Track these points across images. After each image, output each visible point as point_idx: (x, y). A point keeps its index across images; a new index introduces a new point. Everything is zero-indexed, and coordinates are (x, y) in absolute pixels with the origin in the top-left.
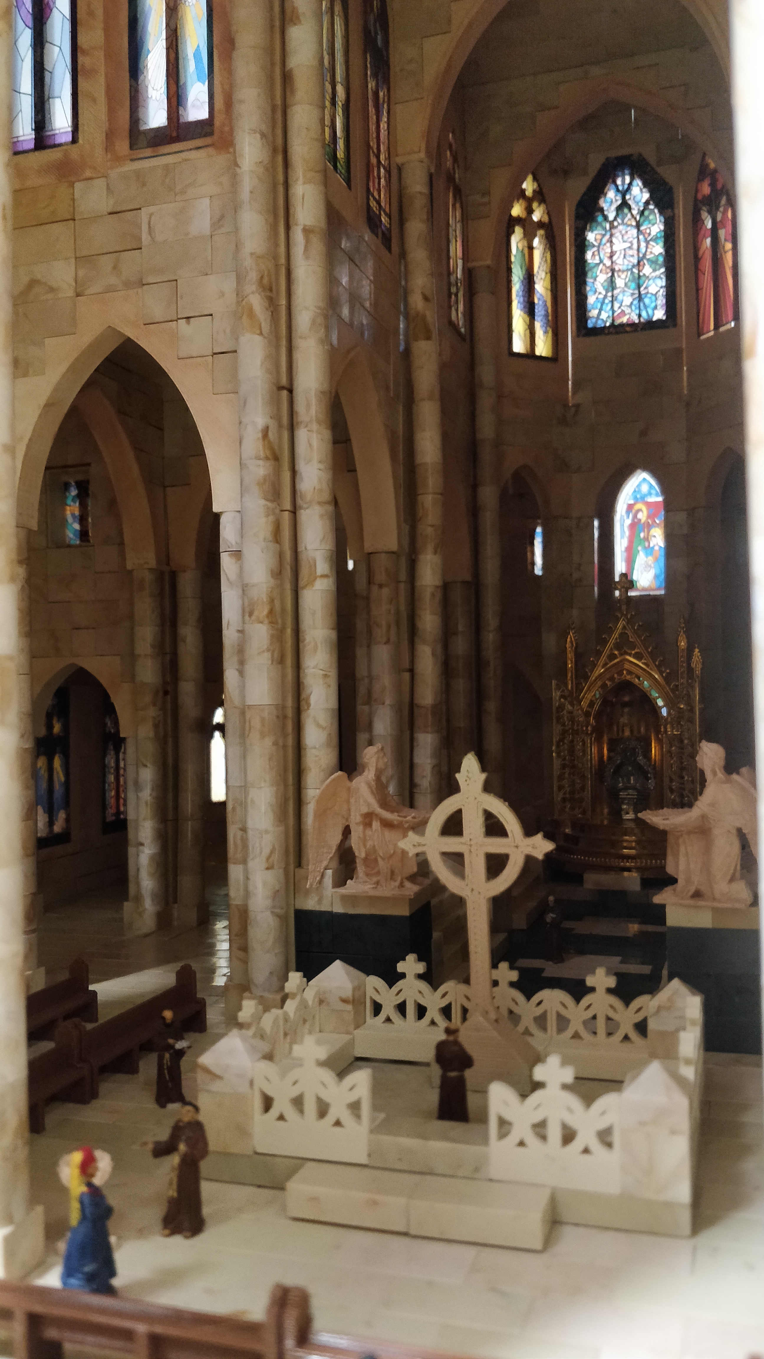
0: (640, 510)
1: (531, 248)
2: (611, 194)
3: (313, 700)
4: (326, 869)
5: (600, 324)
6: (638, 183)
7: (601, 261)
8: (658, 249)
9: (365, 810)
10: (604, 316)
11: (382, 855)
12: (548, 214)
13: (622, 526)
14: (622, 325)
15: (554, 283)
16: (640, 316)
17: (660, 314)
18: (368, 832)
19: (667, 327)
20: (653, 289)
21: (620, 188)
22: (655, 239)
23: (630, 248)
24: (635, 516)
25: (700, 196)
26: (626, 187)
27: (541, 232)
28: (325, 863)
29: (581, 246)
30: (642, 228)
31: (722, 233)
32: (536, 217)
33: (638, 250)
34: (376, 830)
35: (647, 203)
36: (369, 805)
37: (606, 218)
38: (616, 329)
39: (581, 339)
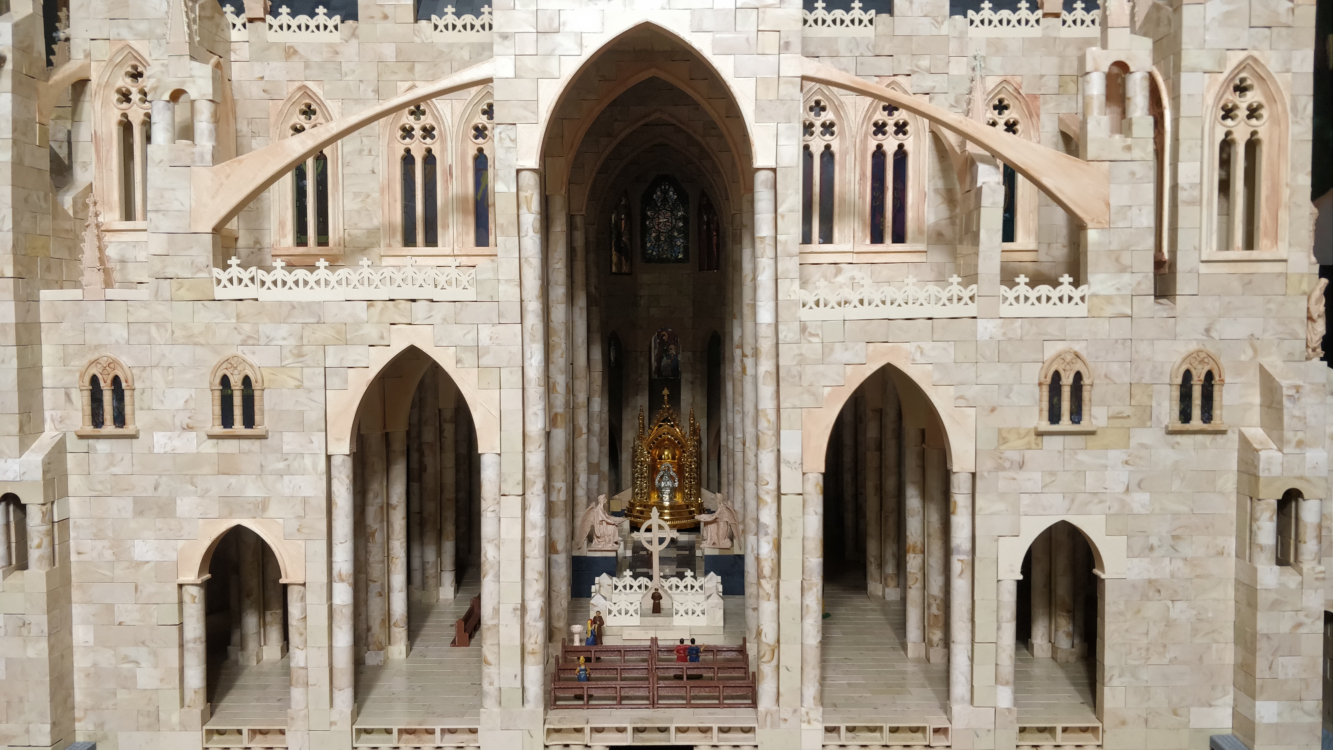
0: (664, 335)
2: (659, 193)
6: (672, 189)
7: (654, 227)
9: (601, 519)
10: (654, 253)
11: (606, 534)
13: (655, 342)
16: (671, 256)
18: (601, 527)
20: (678, 243)
22: (680, 219)
23: (668, 221)
24: (662, 338)
28: (584, 539)
29: (644, 217)
30: (673, 213)
31: (712, 225)
33: (672, 223)
34: (604, 526)
35: (676, 200)
36: (602, 517)
37: (656, 205)
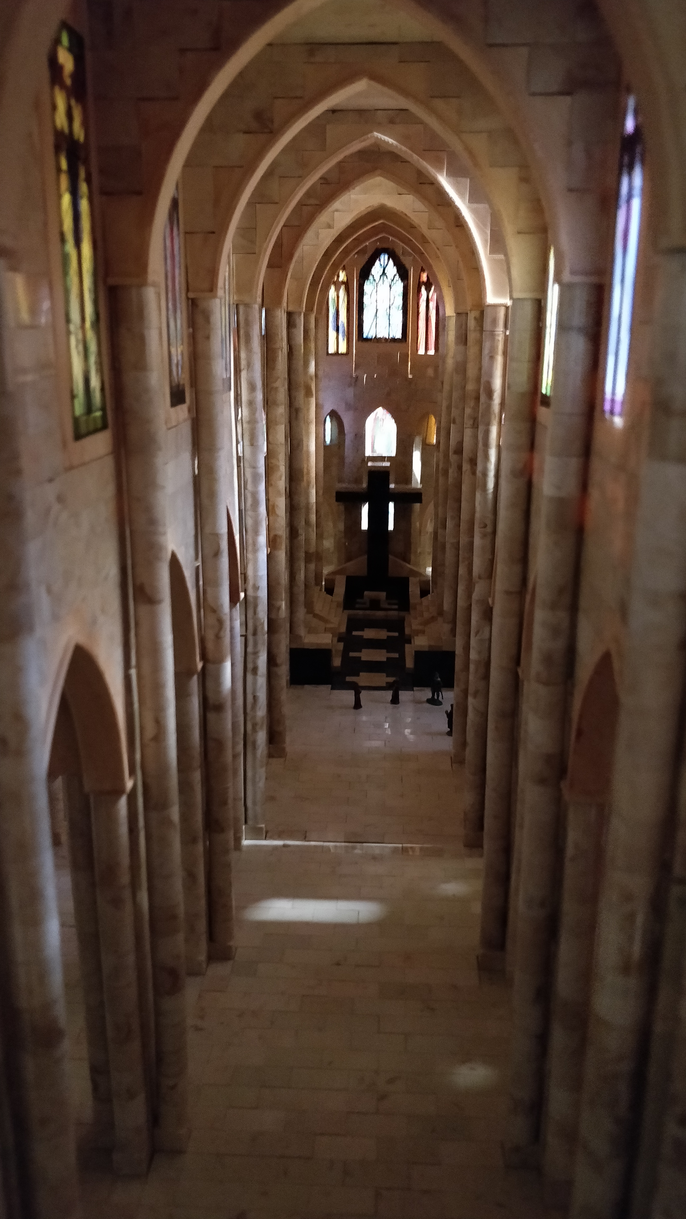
1: (338, 297)
2: (378, 266)
5: (370, 337)
6: (391, 263)
7: (371, 303)
8: (399, 301)
10: (372, 333)
12: (347, 276)
14: (380, 338)
15: (348, 314)
16: (389, 335)
17: (399, 335)
19: (403, 342)
20: (396, 321)
21: (383, 266)
22: (398, 295)
23: (386, 298)
25: (421, 280)
26: (385, 266)
27: (343, 287)
29: (361, 291)
30: (392, 288)
32: (341, 279)
33: (390, 300)
35: (395, 275)
37: (374, 280)
38: (377, 340)
39: (360, 342)
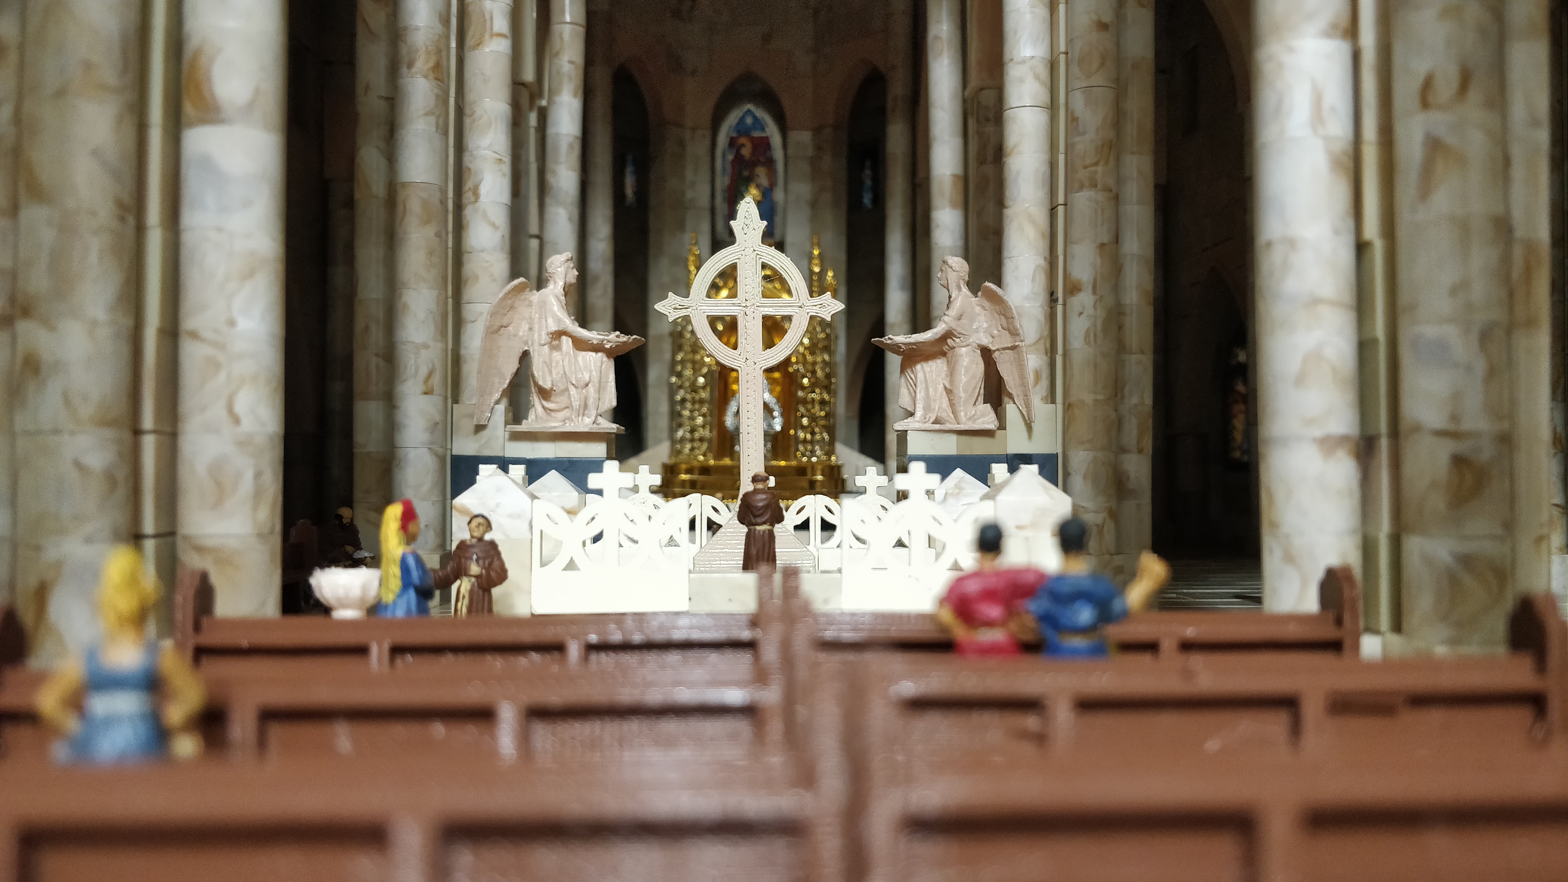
3: (484, 190)
4: (497, 402)
9: (553, 328)
11: (574, 382)
18: (556, 355)
28: (497, 396)
34: (566, 353)
36: (559, 321)
